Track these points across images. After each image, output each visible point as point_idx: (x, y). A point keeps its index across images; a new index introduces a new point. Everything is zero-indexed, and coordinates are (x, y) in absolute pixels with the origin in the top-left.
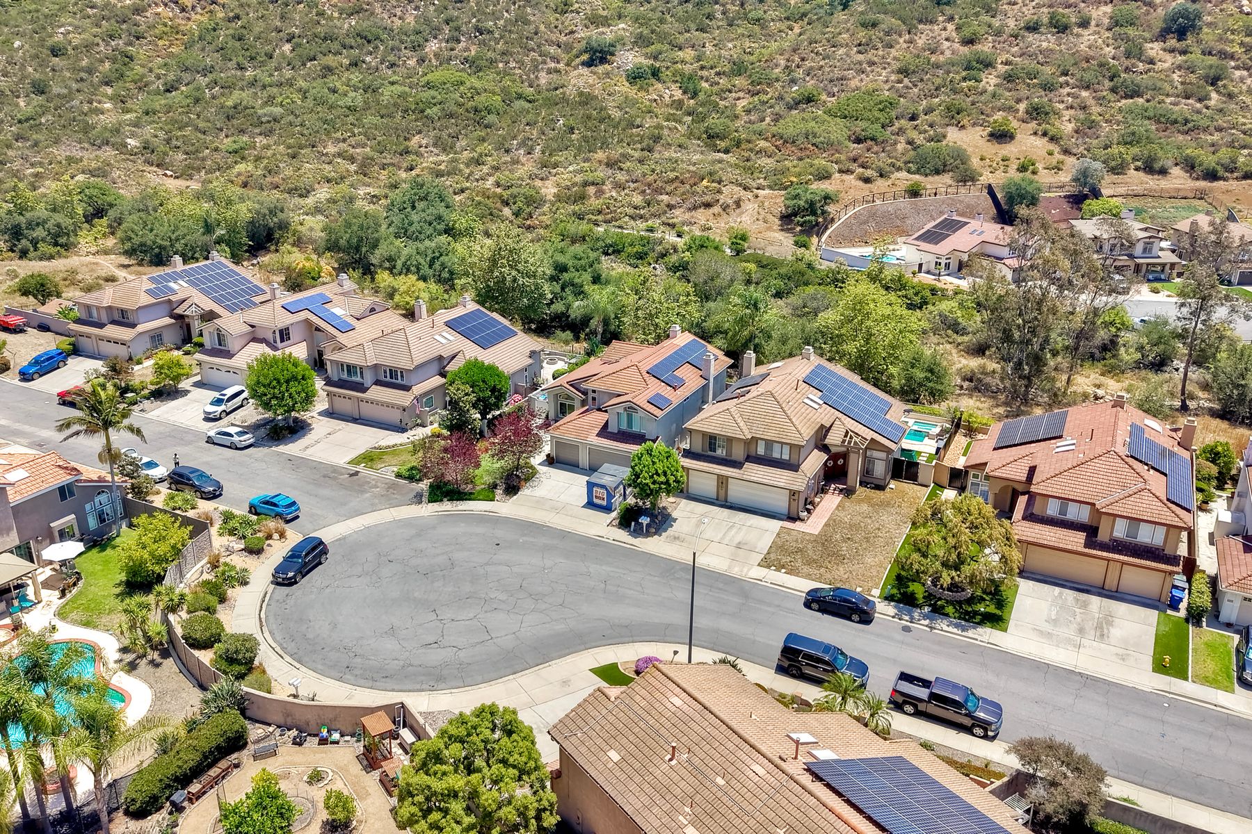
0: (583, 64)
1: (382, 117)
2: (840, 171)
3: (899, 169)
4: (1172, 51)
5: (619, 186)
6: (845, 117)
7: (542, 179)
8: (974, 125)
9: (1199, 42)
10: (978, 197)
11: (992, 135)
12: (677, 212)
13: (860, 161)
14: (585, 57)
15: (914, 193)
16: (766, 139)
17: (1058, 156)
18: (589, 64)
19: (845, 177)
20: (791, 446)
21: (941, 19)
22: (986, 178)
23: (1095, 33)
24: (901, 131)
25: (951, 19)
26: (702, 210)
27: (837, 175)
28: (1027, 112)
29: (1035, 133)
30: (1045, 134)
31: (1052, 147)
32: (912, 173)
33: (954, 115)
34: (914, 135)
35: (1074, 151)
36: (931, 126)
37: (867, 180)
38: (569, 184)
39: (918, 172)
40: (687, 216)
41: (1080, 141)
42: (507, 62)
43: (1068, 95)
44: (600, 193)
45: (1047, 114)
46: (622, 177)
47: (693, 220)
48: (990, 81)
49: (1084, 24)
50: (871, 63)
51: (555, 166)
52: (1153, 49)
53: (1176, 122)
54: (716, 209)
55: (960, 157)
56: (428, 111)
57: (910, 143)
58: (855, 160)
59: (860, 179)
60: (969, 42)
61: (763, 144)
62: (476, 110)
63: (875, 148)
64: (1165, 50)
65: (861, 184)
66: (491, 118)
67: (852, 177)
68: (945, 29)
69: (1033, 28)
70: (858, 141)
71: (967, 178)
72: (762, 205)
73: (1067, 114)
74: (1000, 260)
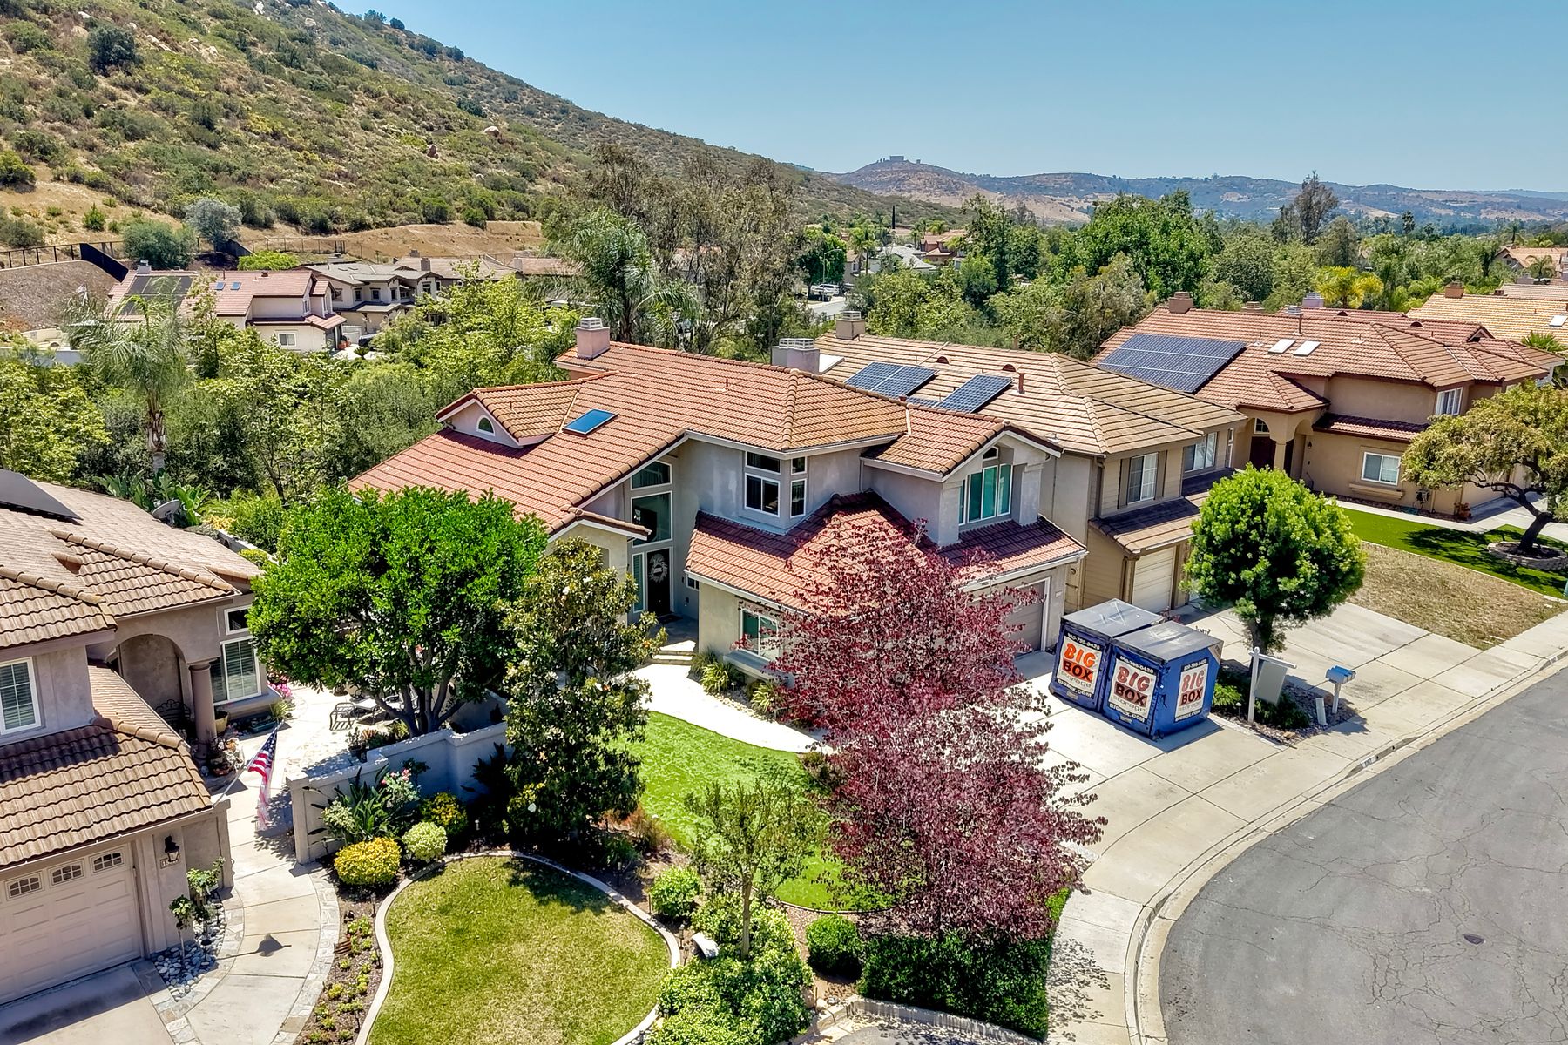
9: (149, 78)
10: (78, 265)
17: (126, 209)
20: (1220, 432)
22: (55, 240)
28: (19, 147)
29: (59, 178)
30: (75, 180)
31: (104, 196)
35: (141, 201)
43: (53, 129)
45: (57, 150)
52: (101, 81)
71: (23, 241)
73: (78, 154)
74: (298, 320)
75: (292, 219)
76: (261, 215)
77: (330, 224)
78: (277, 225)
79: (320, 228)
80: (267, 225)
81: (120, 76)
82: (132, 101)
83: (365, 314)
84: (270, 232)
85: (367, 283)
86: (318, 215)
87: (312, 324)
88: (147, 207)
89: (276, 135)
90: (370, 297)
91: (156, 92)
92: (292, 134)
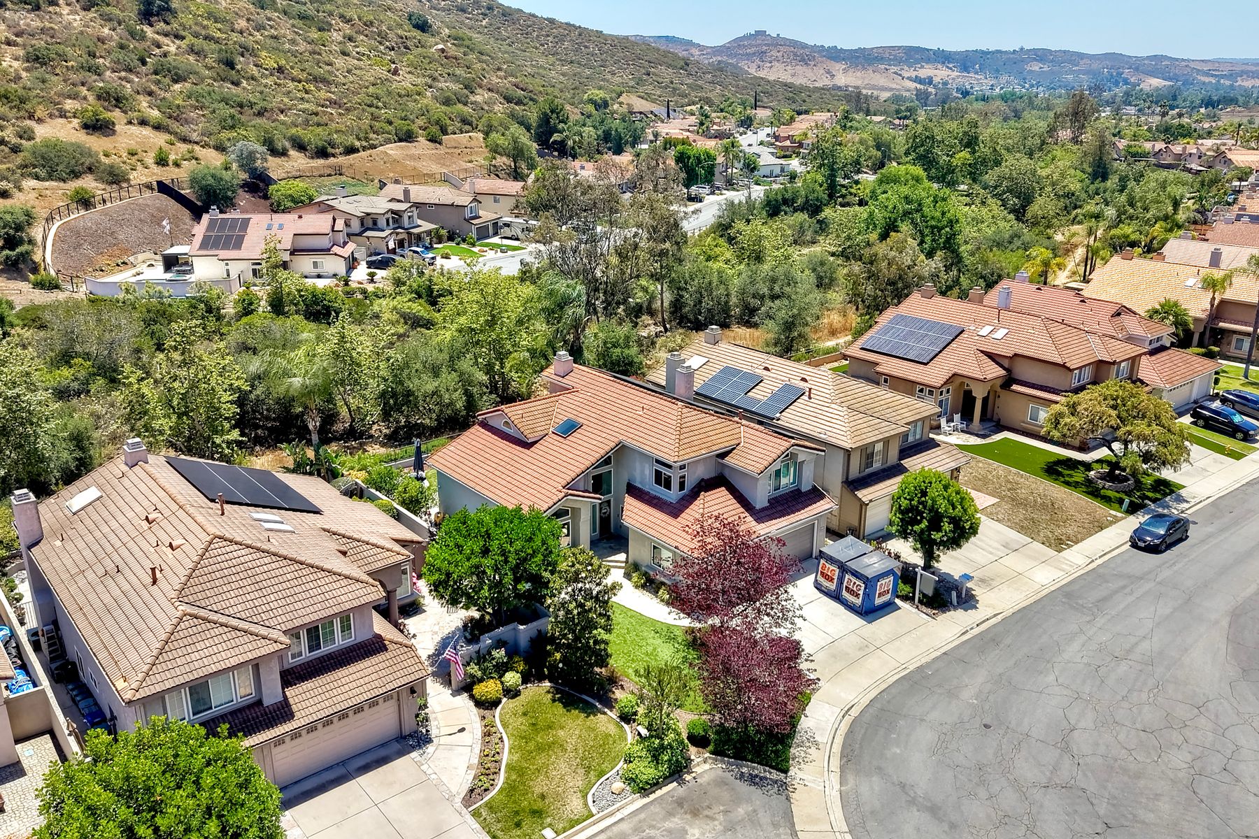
3: (23, 176)
4: (166, 35)
8: (51, 116)
9: (183, 26)
11: (85, 126)
15: (84, 202)
17: (182, 146)
22: (136, 177)
23: (73, 13)
29: (130, 123)
30: (142, 123)
31: (166, 136)
32: (43, 180)
33: (18, 103)
35: (192, 138)
37: (4, 194)
39: (50, 177)
41: (185, 127)
43: (120, 78)
45: (127, 99)
49: (53, 1)
52: (148, 31)
53: (242, 106)
55: (83, 151)
64: (158, 33)
71: (115, 178)
73: (142, 99)
74: (326, 251)
75: (301, 147)
76: (279, 146)
77: (330, 150)
78: (292, 152)
79: (322, 153)
80: (283, 153)
81: (161, 26)
82: (171, 47)
83: (368, 238)
84: (286, 159)
85: (368, 214)
86: (320, 144)
87: (336, 254)
88: (197, 143)
89: (280, 70)
90: (370, 225)
91: (190, 39)
92: (292, 68)
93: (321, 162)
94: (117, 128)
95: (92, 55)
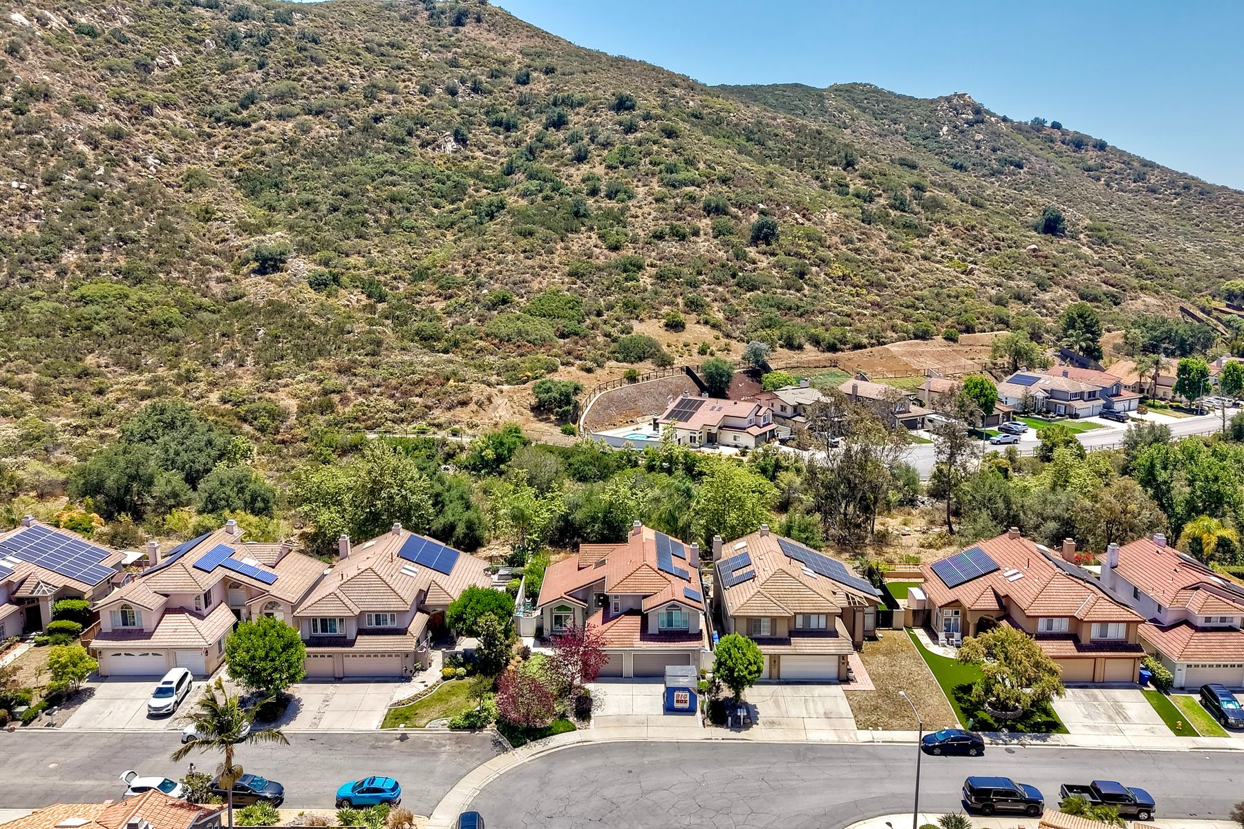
0: (254, 272)
1: (38, 337)
2: (563, 364)
3: (609, 359)
4: (764, 253)
5: (362, 392)
6: (545, 316)
7: (272, 391)
8: (650, 317)
9: (780, 246)
10: (682, 378)
11: (667, 325)
12: (437, 412)
13: (575, 354)
14: (255, 265)
15: (632, 378)
16: (481, 338)
17: (724, 341)
18: (262, 271)
19: (569, 369)
20: (827, 615)
21: (583, 228)
22: (679, 362)
23: (705, 240)
24: (594, 326)
25: (591, 229)
26: (459, 408)
27: (561, 367)
28: (686, 305)
29: (698, 322)
30: (706, 323)
31: (716, 333)
32: (620, 362)
33: (631, 309)
34: (607, 328)
35: (734, 335)
36: (617, 320)
37: (589, 371)
38: (308, 393)
39: (624, 360)
40: (449, 415)
41: (734, 327)
42: (168, 273)
43: (709, 290)
44: (345, 401)
45: (702, 306)
46: (361, 383)
47: (457, 419)
48: (646, 280)
49: (696, 233)
50: (542, 268)
51: (279, 376)
52: (752, 252)
53: (790, 309)
54: (473, 406)
55: (652, 343)
56: (96, 328)
57: (607, 335)
58: (569, 353)
59: (582, 369)
60: (615, 248)
61: (482, 343)
62: (153, 324)
63: (581, 342)
64: (759, 253)
65: (584, 374)
66: (177, 331)
67: (574, 368)
68: (590, 237)
69: (659, 236)
70: (563, 336)
71: (664, 362)
72: (511, 399)
73: (716, 305)
74: (743, 429)
75: (816, 342)
76: (796, 343)
77: (839, 346)
78: (807, 346)
79: (832, 348)
80: (800, 347)
84: (798, 352)
85: (800, 404)
86: (832, 340)
87: (748, 433)
88: (736, 338)
89: (844, 278)
91: (781, 256)
93: (829, 355)
94: (687, 326)
95: (699, 273)
